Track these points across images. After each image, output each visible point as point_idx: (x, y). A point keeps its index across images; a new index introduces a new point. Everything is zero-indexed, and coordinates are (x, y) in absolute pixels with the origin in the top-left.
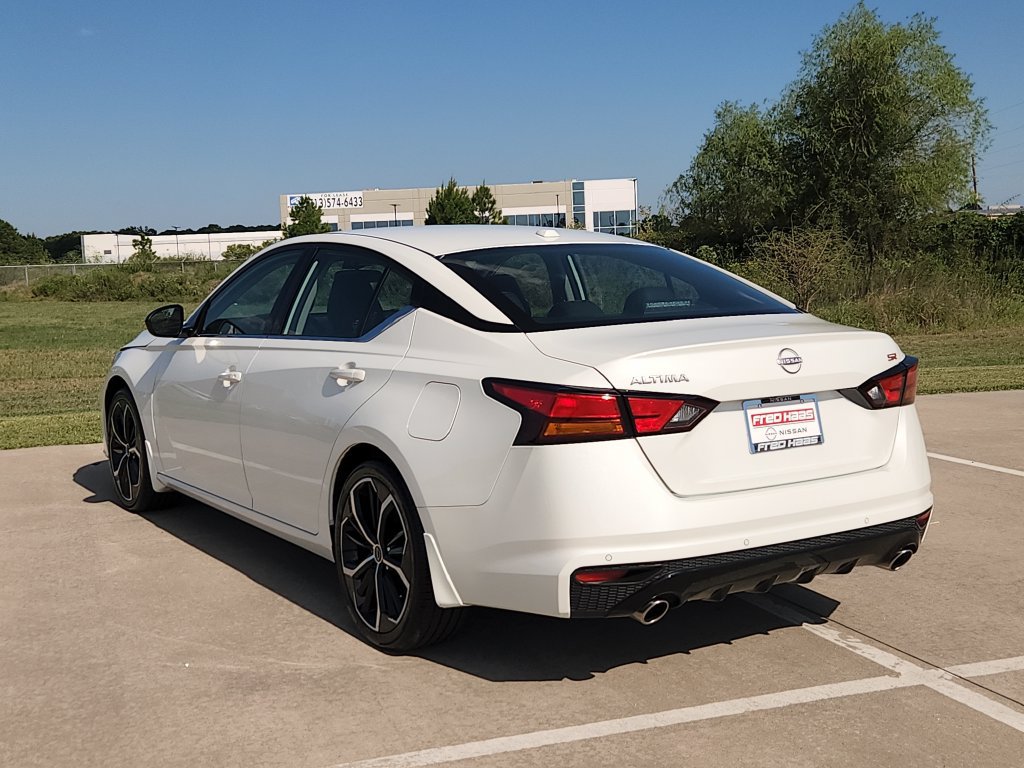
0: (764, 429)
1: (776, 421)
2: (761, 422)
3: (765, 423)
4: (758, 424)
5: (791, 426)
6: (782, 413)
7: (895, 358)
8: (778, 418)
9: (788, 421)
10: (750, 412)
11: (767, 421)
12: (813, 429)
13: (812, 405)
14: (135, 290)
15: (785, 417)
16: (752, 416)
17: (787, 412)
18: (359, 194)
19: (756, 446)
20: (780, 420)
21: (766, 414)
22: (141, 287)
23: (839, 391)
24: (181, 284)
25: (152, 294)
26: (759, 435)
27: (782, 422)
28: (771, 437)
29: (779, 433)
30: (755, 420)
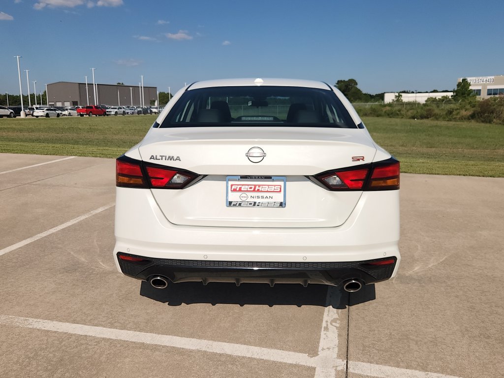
0: (239, 194)
1: (249, 190)
2: (238, 189)
3: (240, 190)
4: (235, 190)
5: (260, 194)
6: (255, 186)
7: (363, 159)
8: (251, 188)
9: (258, 190)
10: (230, 183)
11: (242, 189)
12: (279, 198)
13: (282, 183)
14: (383, 113)
15: (257, 188)
16: (232, 185)
17: (259, 186)
18: (493, 77)
19: (230, 203)
20: (252, 190)
21: (243, 185)
22: (385, 112)
23: (305, 176)
24: (399, 111)
25: (388, 115)
26: (234, 197)
27: (254, 191)
28: (244, 199)
29: (250, 197)
30: (233, 187)
